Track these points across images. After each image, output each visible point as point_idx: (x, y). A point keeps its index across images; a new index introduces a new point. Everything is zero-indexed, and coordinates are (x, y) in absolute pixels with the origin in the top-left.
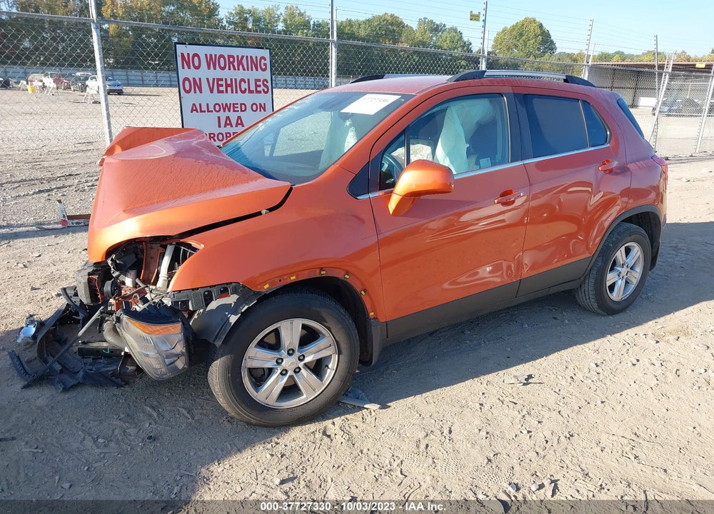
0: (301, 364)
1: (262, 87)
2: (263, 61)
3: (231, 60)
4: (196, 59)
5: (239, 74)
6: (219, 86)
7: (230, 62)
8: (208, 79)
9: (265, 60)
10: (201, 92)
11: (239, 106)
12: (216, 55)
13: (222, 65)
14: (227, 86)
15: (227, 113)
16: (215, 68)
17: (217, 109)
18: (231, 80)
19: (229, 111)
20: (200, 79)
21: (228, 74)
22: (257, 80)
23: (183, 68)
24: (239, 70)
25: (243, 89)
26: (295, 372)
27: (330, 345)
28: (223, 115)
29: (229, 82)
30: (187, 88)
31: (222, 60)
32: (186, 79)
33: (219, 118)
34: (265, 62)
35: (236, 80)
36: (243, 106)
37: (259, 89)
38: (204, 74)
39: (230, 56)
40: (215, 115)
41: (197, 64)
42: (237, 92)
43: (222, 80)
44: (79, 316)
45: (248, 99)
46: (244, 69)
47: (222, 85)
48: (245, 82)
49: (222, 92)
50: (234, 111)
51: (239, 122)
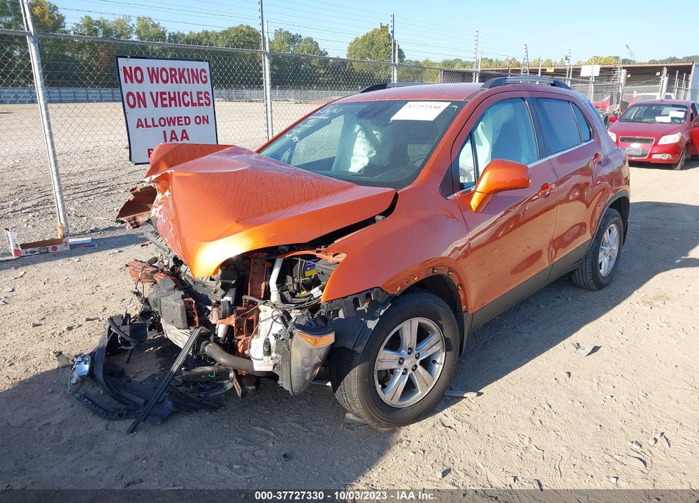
0: (418, 362)
1: (204, 100)
2: (203, 74)
3: (173, 73)
4: (138, 72)
5: (182, 87)
6: (163, 99)
7: (172, 76)
8: (151, 93)
9: (205, 72)
10: (145, 106)
11: (183, 119)
12: (157, 69)
13: (165, 79)
14: (171, 99)
15: (172, 127)
16: (158, 82)
17: (163, 123)
18: (174, 93)
19: (174, 125)
20: (144, 93)
21: (171, 88)
22: (199, 93)
23: (126, 82)
24: (181, 83)
25: (186, 102)
26: (413, 370)
27: (439, 341)
28: (168, 129)
29: (172, 96)
30: (132, 103)
31: (164, 73)
32: (130, 94)
33: (164, 132)
34: (205, 74)
35: (179, 93)
36: (187, 119)
37: (201, 102)
38: (148, 87)
39: (171, 69)
40: (161, 129)
41: (139, 78)
42: (180, 106)
43: (165, 93)
44: (130, 345)
45: (191, 112)
46: (186, 82)
47: (166, 99)
48: (188, 96)
49: (166, 106)
50: (179, 125)
51: (184, 136)
